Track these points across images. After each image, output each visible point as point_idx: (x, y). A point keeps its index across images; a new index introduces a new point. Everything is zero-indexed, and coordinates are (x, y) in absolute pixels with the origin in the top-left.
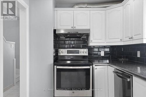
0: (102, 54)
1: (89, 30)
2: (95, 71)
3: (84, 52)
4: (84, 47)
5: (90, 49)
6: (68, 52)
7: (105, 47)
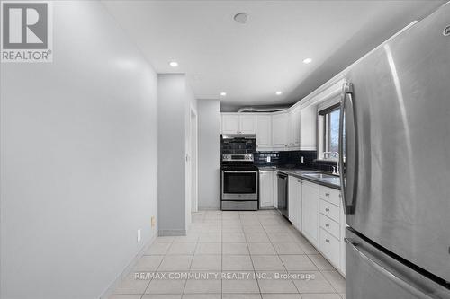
0: (269, 160)
1: (255, 135)
2: (261, 176)
3: (249, 157)
4: (249, 152)
5: (256, 155)
6: (233, 157)
7: (271, 153)
